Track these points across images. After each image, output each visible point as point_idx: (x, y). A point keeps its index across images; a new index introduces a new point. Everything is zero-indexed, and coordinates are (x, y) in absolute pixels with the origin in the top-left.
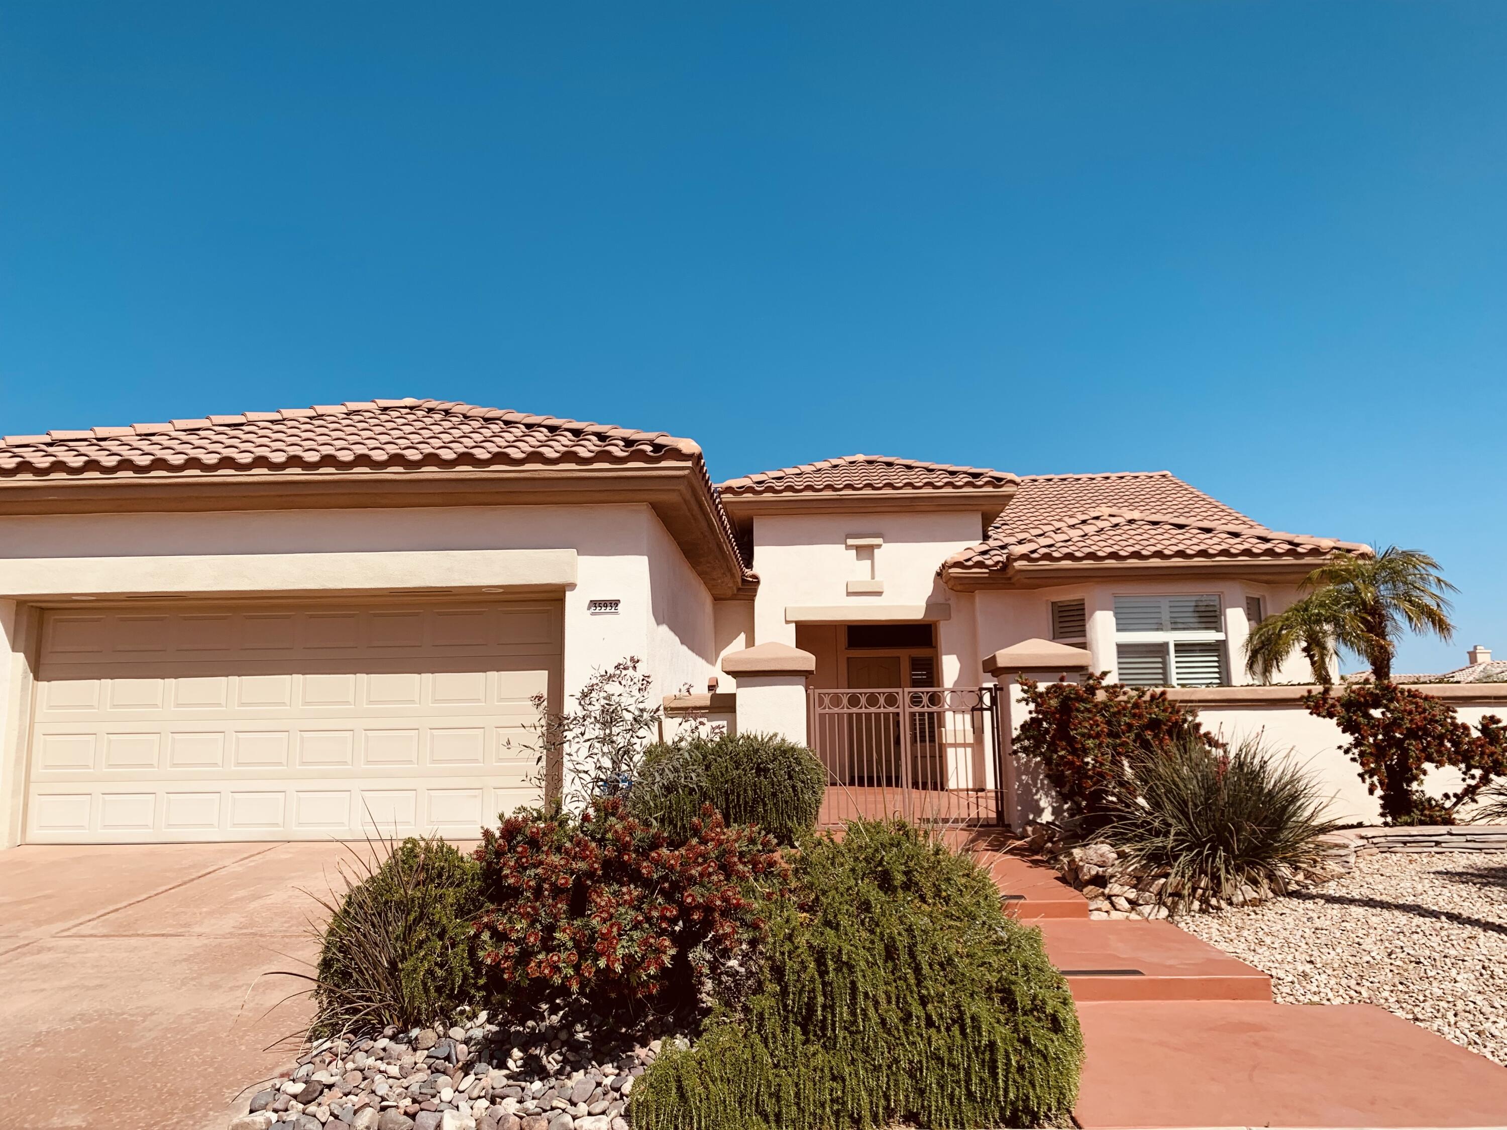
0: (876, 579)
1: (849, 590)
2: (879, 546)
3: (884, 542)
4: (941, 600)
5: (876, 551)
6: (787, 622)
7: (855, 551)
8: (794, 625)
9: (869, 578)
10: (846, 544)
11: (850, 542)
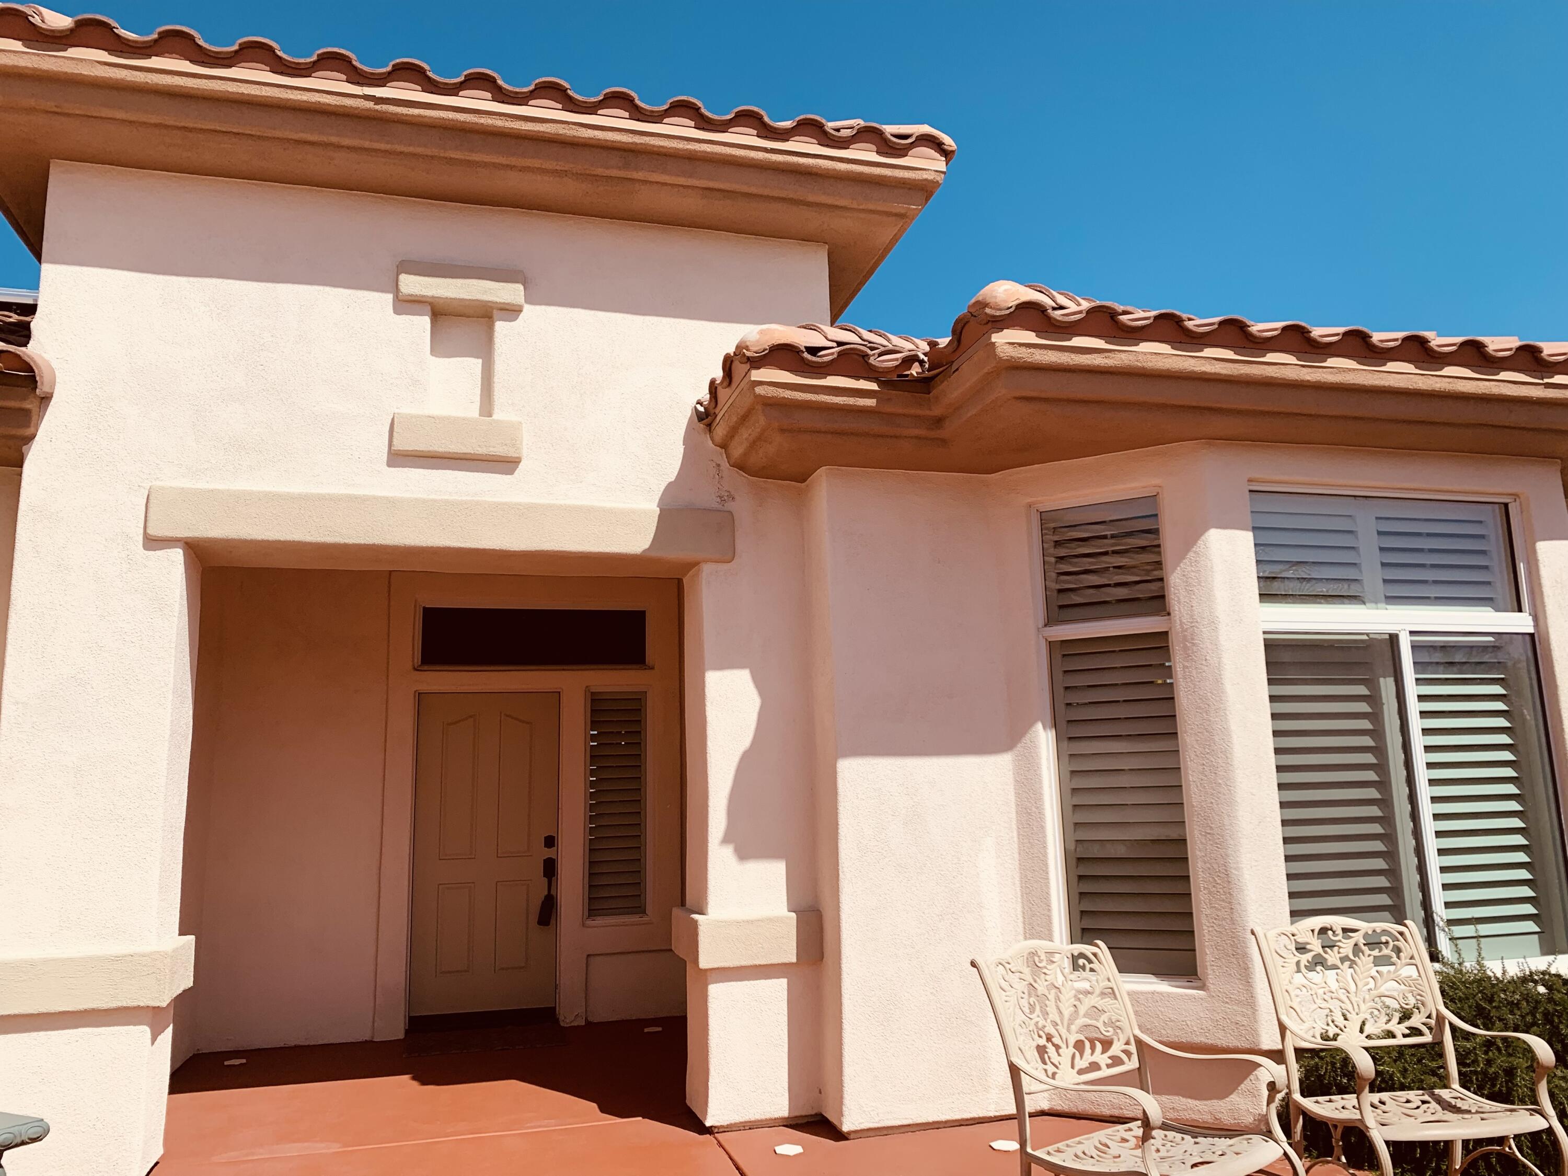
0: (498, 415)
1: (399, 445)
2: (512, 312)
3: (529, 300)
4: (707, 497)
5: (500, 327)
6: (153, 542)
7: (424, 322)
8: (177, 555)
9: (473, 411)
10: (395, 289)
11: (411, 284)
